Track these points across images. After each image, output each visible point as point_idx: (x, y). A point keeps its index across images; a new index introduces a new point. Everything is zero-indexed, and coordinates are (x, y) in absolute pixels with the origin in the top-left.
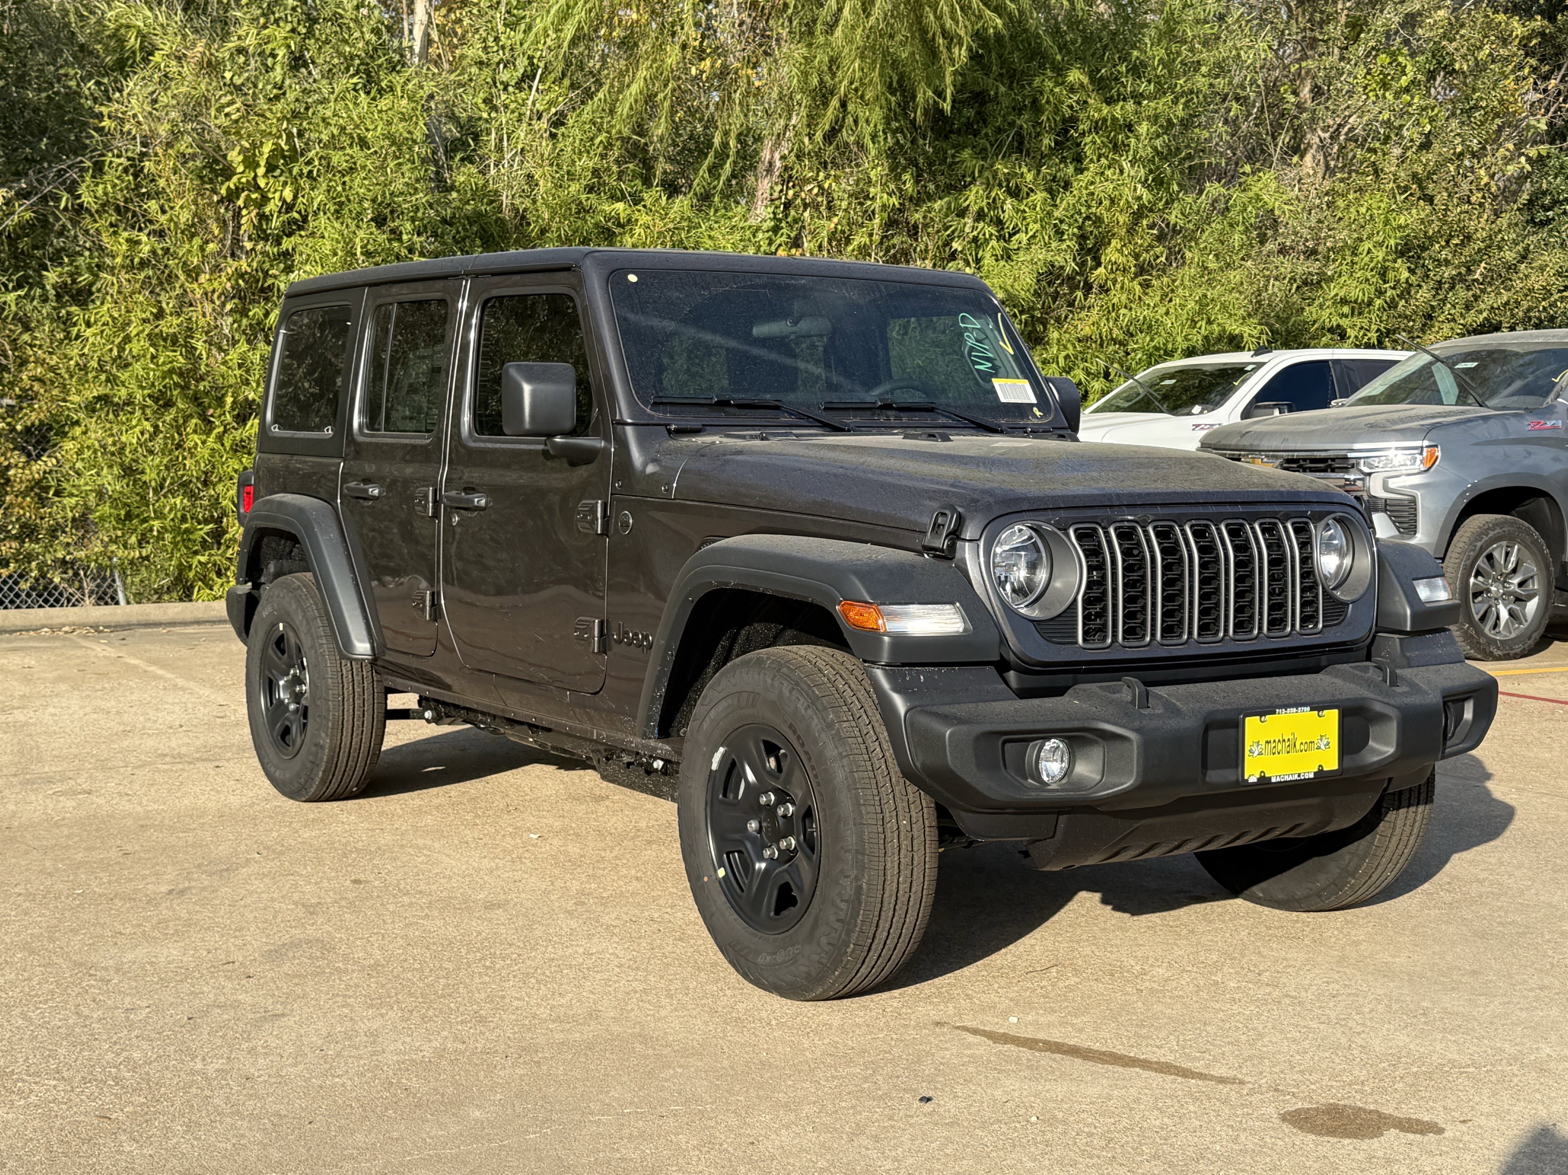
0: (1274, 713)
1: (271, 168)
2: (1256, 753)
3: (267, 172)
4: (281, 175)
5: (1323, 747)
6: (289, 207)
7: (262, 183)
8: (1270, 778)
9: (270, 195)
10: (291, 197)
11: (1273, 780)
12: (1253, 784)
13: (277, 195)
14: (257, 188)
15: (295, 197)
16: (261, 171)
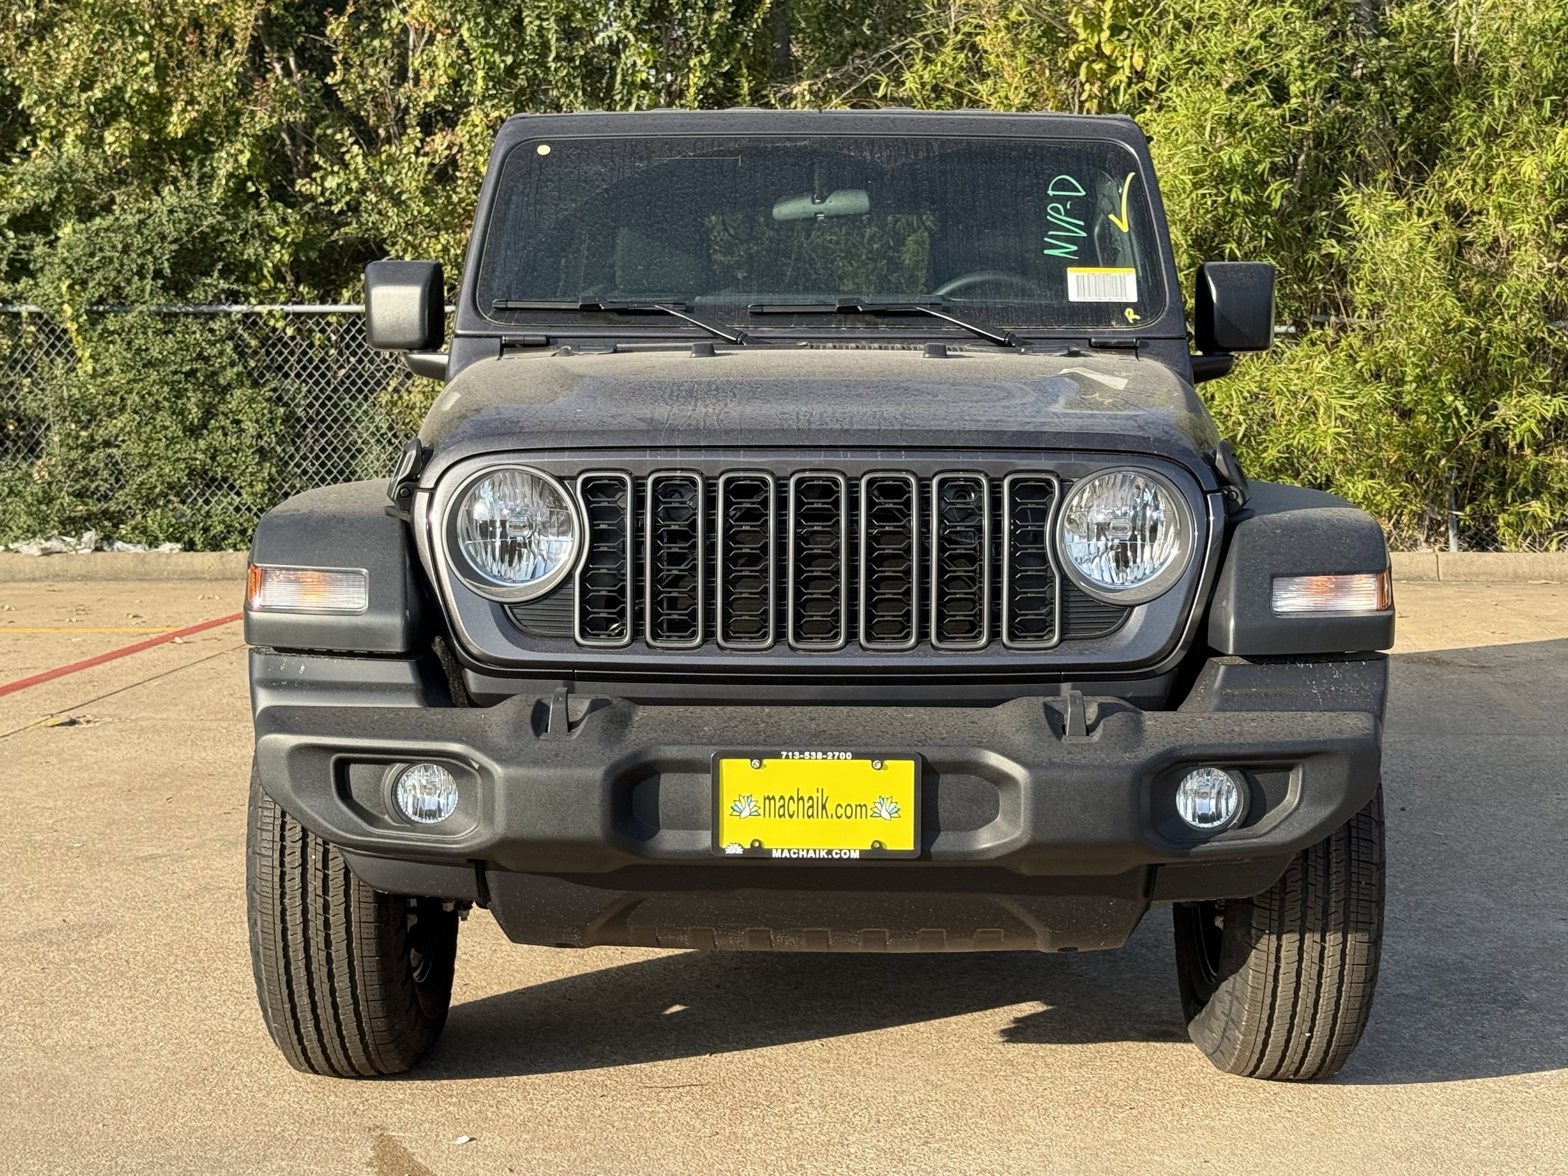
0: (778, 756)
1: (1116, 30)
2: (746, 813)
3: (1112, 35)
4: (1128, 37)
5: (885, 814)
6: (1139, 76)
7: (1107, 49)
8: (770, 851)
9: (1119, 64)
10: (1141, 63)
11: (776, 854)
12: (734, 858)
13: (1127, 63)
14: (1100, 55)
15: (1146, 62)
16: (1106, 34)
